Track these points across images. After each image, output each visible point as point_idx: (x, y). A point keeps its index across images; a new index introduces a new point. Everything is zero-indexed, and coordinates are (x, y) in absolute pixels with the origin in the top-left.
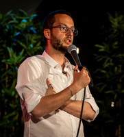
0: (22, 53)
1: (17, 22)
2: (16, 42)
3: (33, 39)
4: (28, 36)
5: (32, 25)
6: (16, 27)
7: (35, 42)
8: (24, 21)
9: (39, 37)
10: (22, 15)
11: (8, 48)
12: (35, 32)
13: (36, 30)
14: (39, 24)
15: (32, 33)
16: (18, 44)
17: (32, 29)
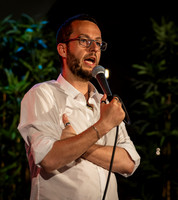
0: (26, 77)
1: (19, 32)
2: (18, 62)
3: (42, 56)
4: (35, 53)
5: (40, 36)
6: (17, 40)
7: (45, 61)
8: (30, 30)
9: (52, 53)
10: (26, 22)
11: (6, 71)
12: (45, 46)
13: (47, 44)
14: (51, 35)
15: (40, 47)
16: (21, 64)
17: (40, 42)
